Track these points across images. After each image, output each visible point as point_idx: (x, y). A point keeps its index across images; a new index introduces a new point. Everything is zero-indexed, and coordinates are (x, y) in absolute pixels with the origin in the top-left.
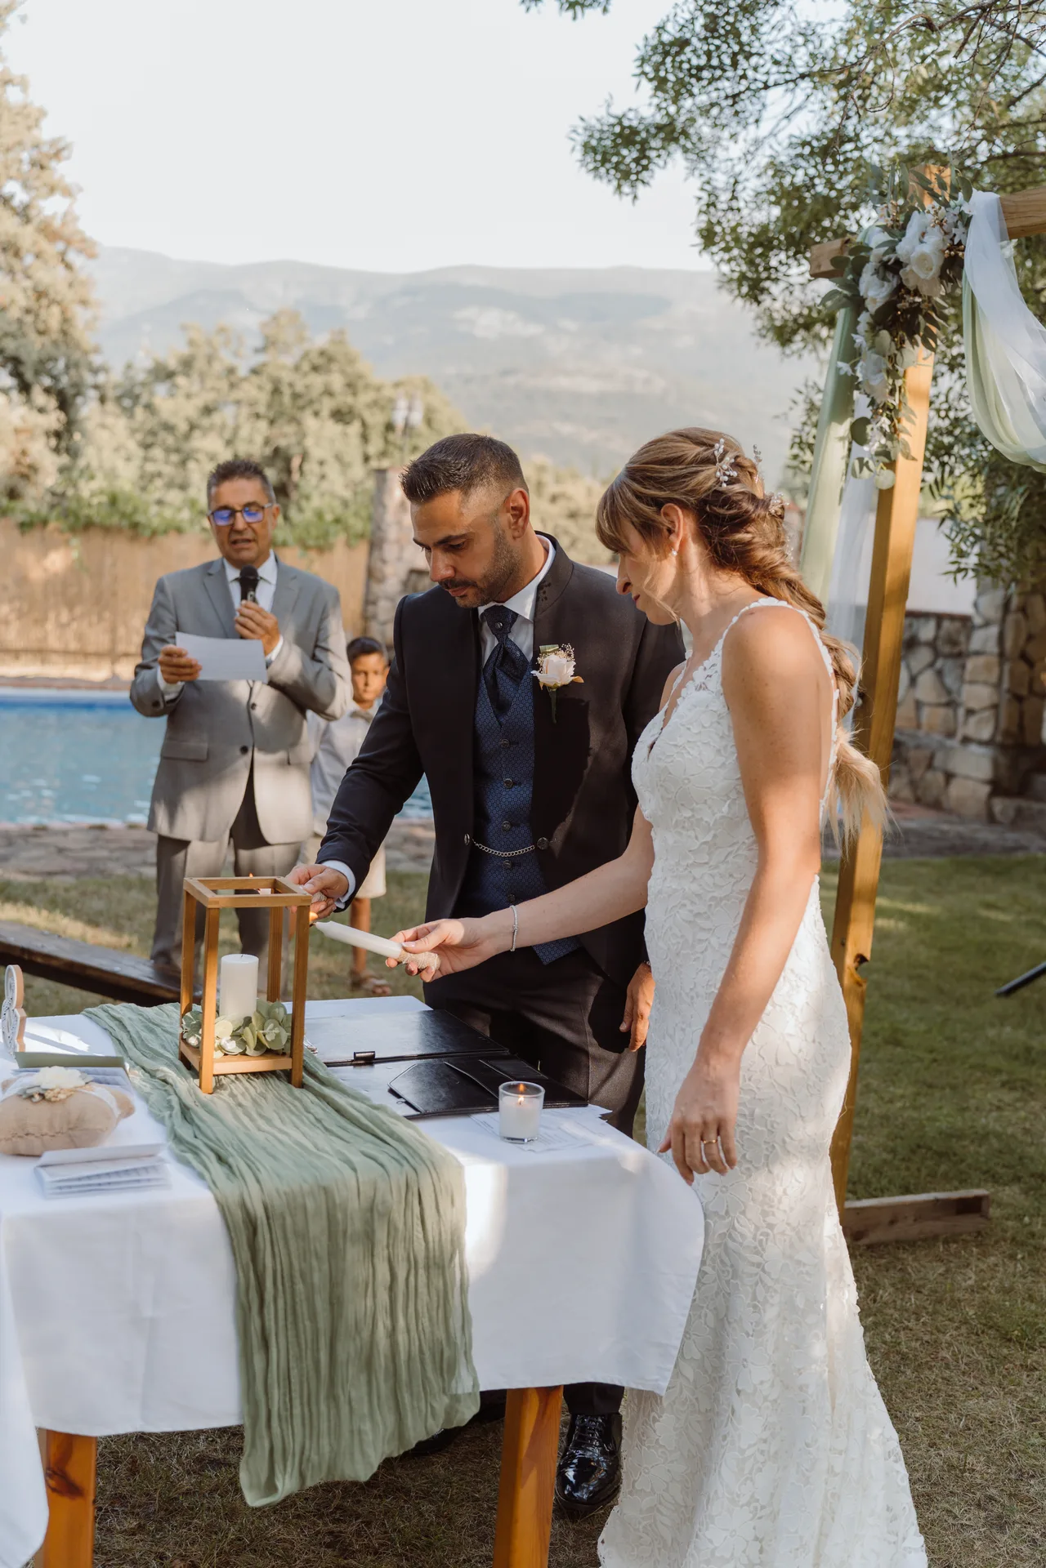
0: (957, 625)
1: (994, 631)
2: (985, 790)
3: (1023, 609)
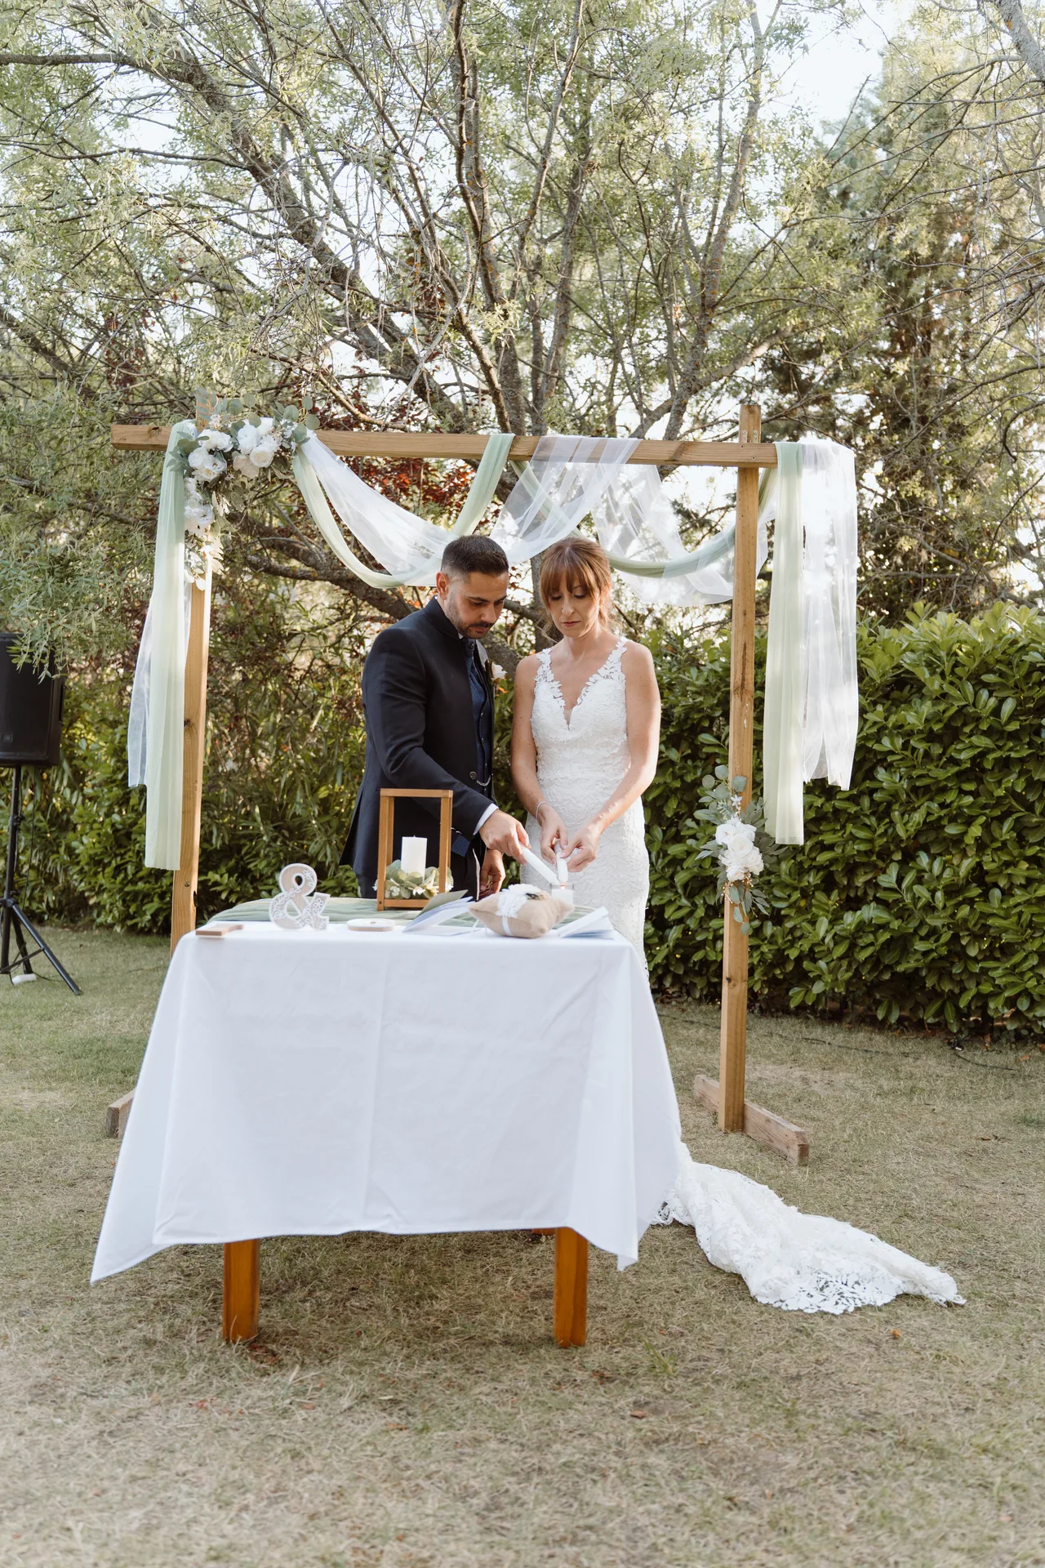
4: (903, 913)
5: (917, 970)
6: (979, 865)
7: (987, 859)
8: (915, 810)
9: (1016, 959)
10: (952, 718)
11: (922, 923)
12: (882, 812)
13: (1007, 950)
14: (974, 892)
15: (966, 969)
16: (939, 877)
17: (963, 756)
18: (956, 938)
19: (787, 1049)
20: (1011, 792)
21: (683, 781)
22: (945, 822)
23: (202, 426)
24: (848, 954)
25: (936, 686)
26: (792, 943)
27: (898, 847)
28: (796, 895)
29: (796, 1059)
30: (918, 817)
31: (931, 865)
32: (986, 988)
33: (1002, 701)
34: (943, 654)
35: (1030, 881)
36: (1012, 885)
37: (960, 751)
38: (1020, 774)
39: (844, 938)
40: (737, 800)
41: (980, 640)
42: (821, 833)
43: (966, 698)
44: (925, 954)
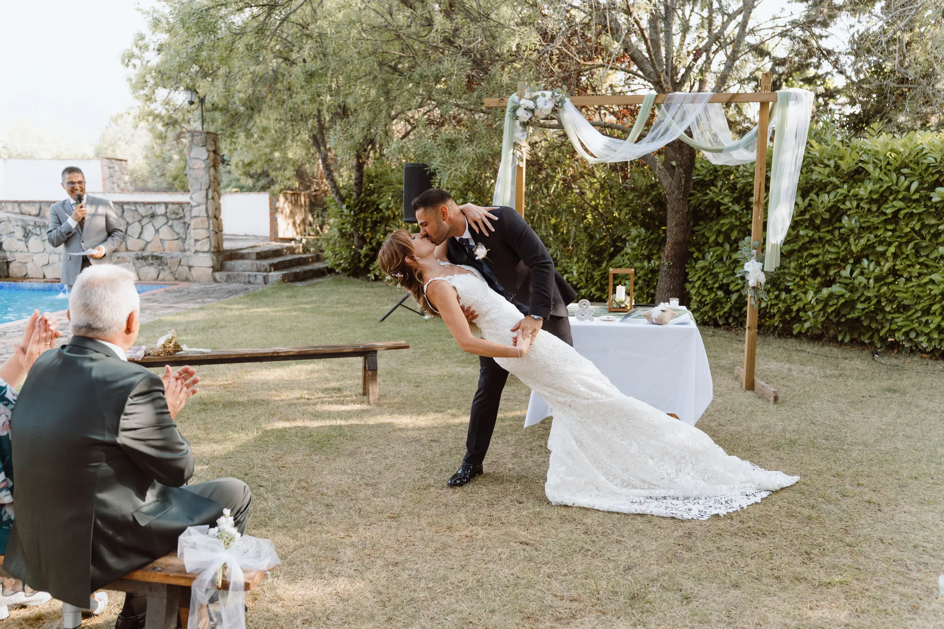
0: (177, 206)
1: (203, 207)
2: (211, 270)
3: (213, 198)
4: (853, 290)
5: (859, 317)
6: (894, 266)
7: (898, 263)
8: (862, 238)
9: (910, 313)
10: (885, 191)
11: (863, 294)
12: (844, 239)
13: (906, 308)
14: (890, 279)
15: (884, 317)
16: (873, 271)
17: (888, 211)
18: (879, 302)
19: (785, 355)
20: (913, 229)
21: (741, 222)
22: (876, 245)
23: (521, 97)
24: (823, 309)
25: (877, 174)
26: (795, 303)
27: (852, 256)
28: (798, 279)
29: (789, 360)
30: (863, 241)
31: (869, 266)
32: (894, 327)
33: (912, 183)
34: (881, 158)
35: (920, 275)
36: (911, 277)
37: (887, 209)
38: (918, 221)
39: (822, 301)
40: (754, 252)
41: (902, 150)
42: (812, 249)
43: (892, 181)
44: (863, 309)
